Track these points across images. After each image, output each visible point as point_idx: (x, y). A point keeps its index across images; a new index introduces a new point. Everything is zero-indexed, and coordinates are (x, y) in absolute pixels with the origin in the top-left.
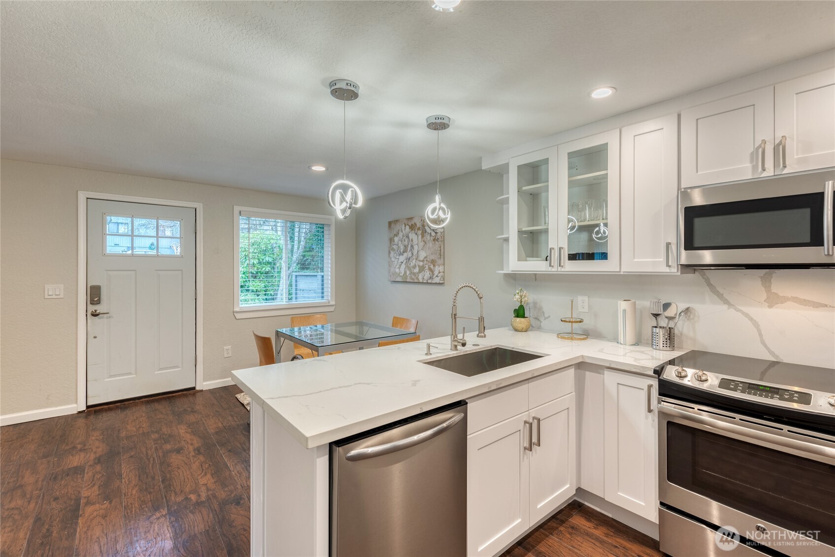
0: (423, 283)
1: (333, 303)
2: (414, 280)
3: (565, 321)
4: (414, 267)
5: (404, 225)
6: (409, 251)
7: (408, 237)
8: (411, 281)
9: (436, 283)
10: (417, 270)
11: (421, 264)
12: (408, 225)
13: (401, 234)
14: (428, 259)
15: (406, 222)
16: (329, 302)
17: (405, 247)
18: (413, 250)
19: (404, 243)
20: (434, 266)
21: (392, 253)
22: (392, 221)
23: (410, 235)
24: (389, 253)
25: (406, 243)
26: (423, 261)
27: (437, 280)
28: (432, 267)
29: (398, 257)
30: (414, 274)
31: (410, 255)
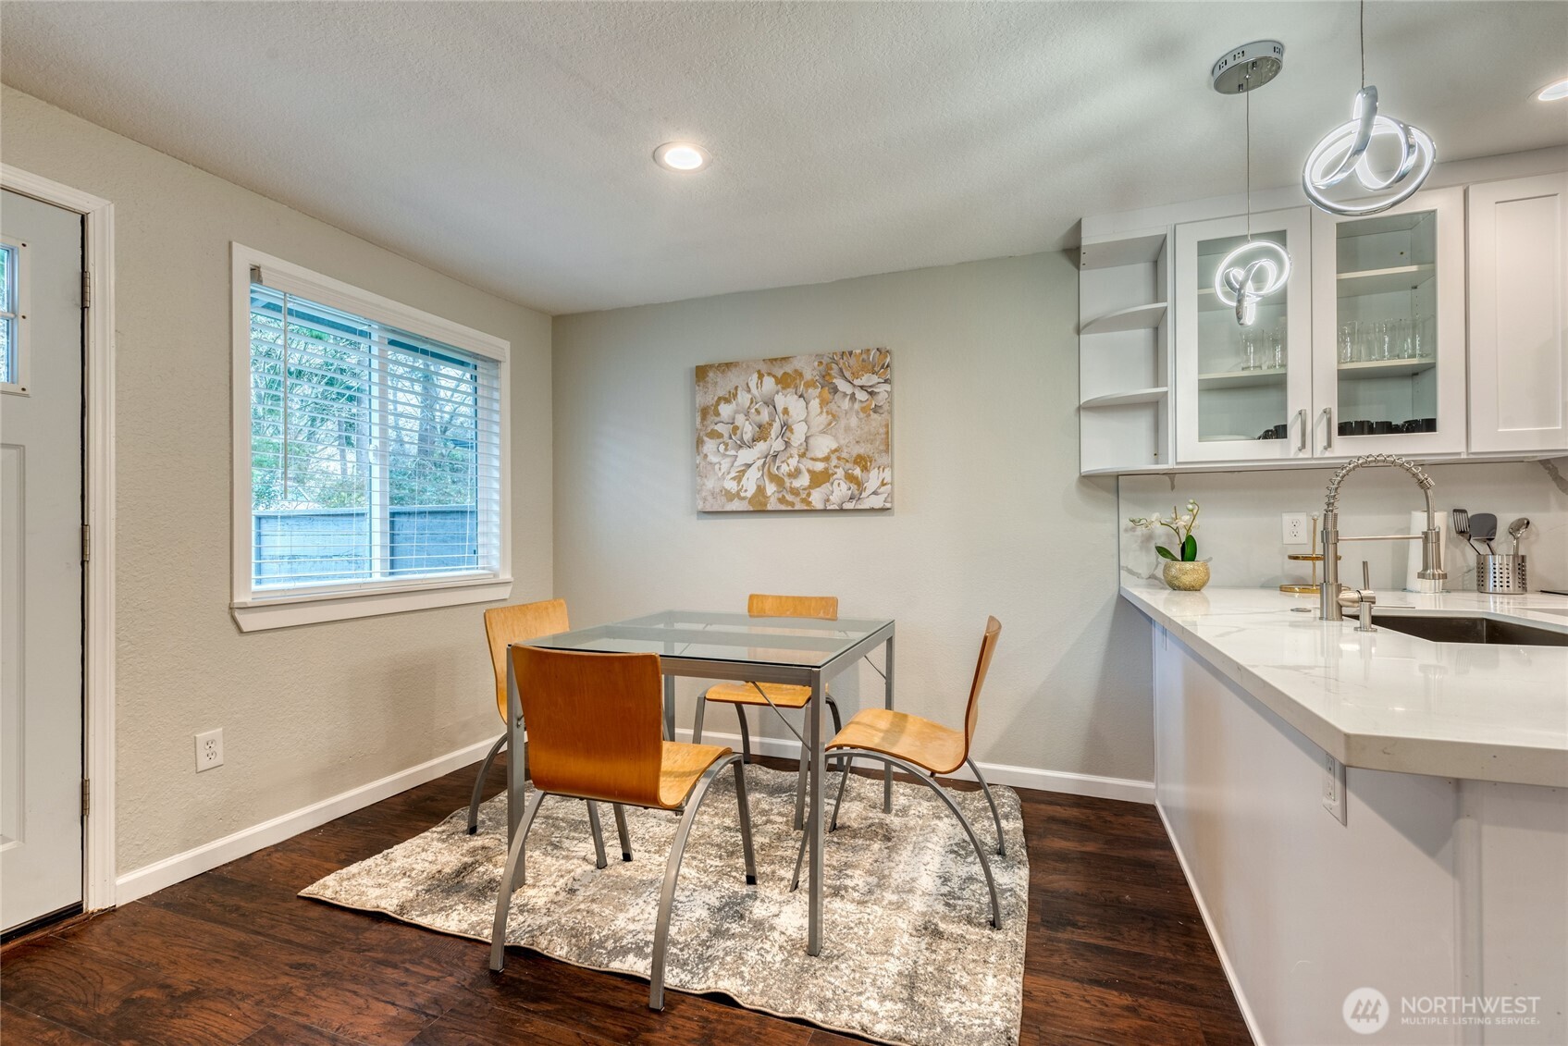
0: (825, 511)
1: (507, 576)
2: (792, 504)
3: (1296, 558)
4: (796, 474)
5: (755, 376)
6: (773, 435)
7: (770, 403)
8: (783, 507)
9: (872, 510)
10: (804, 480)
11: (820, 466)
12: (769, 374)
13: (743, 398)
14: (844, 455)
15: (764, 367)
16: (495, 575)
17: (760, 427)
18: (788, 434)
19: (758, 419)
20: (865, 469)
21: (710, 445)
22: (711, 366)
23: (780, 401)
24: (699, 442)
25: (765, 416)
26: (827, 459)
27: (877, 502)
28: (857, 472)
29: (733, 452)
30: (795, 492)
31: (778, 445)
